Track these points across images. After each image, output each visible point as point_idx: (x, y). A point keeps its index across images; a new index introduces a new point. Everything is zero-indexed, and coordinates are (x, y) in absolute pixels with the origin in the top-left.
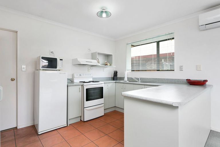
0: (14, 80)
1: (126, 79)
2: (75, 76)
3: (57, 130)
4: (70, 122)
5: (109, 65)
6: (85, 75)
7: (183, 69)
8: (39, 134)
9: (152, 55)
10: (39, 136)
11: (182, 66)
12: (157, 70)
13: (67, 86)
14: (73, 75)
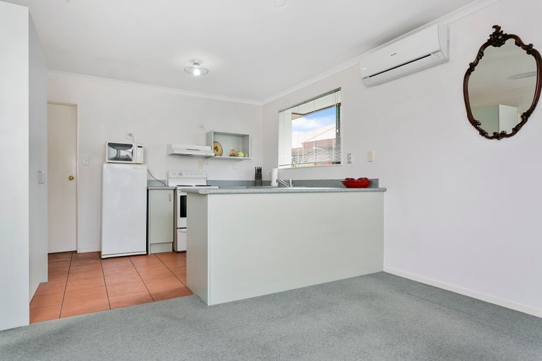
0: (73, 178)
1: (274, 184)
2: (171, 176)
3: (131, 258)
4: (152, 250)
5: (243, 155)
6: (191, 174)
8: (103, 257)
10: (102, 261)
13: (148, 190)
14: (168, 174)
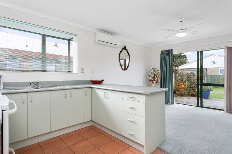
7: (84, 71)
9: (32, 52)
11: (83, 69)
12: (43, 71)
